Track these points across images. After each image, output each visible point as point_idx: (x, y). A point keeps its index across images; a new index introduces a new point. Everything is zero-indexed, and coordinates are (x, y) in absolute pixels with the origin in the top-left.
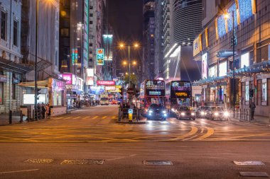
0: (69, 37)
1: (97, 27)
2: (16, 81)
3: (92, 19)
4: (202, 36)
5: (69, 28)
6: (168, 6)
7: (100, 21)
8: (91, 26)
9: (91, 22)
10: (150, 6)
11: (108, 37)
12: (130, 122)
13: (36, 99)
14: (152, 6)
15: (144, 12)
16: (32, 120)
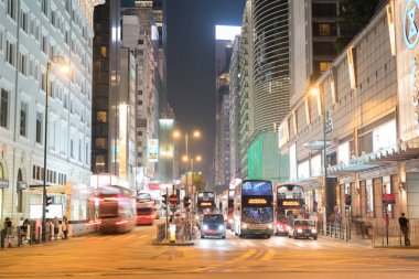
0: (107, 124)
1: (148, 109)
2: (23, 186)
3: (140, 98)
4: (289, 120)
5: (107, 111)
6: (247, 78)
7: (153, 101)
8: (140, 107)
9: (140, 103)
10: (225, 80)
11: (167, 122)
12: (172, 243)
13: (45, 211)
14: (229, 79)
15: (217, 87)
16: (37, 242)
